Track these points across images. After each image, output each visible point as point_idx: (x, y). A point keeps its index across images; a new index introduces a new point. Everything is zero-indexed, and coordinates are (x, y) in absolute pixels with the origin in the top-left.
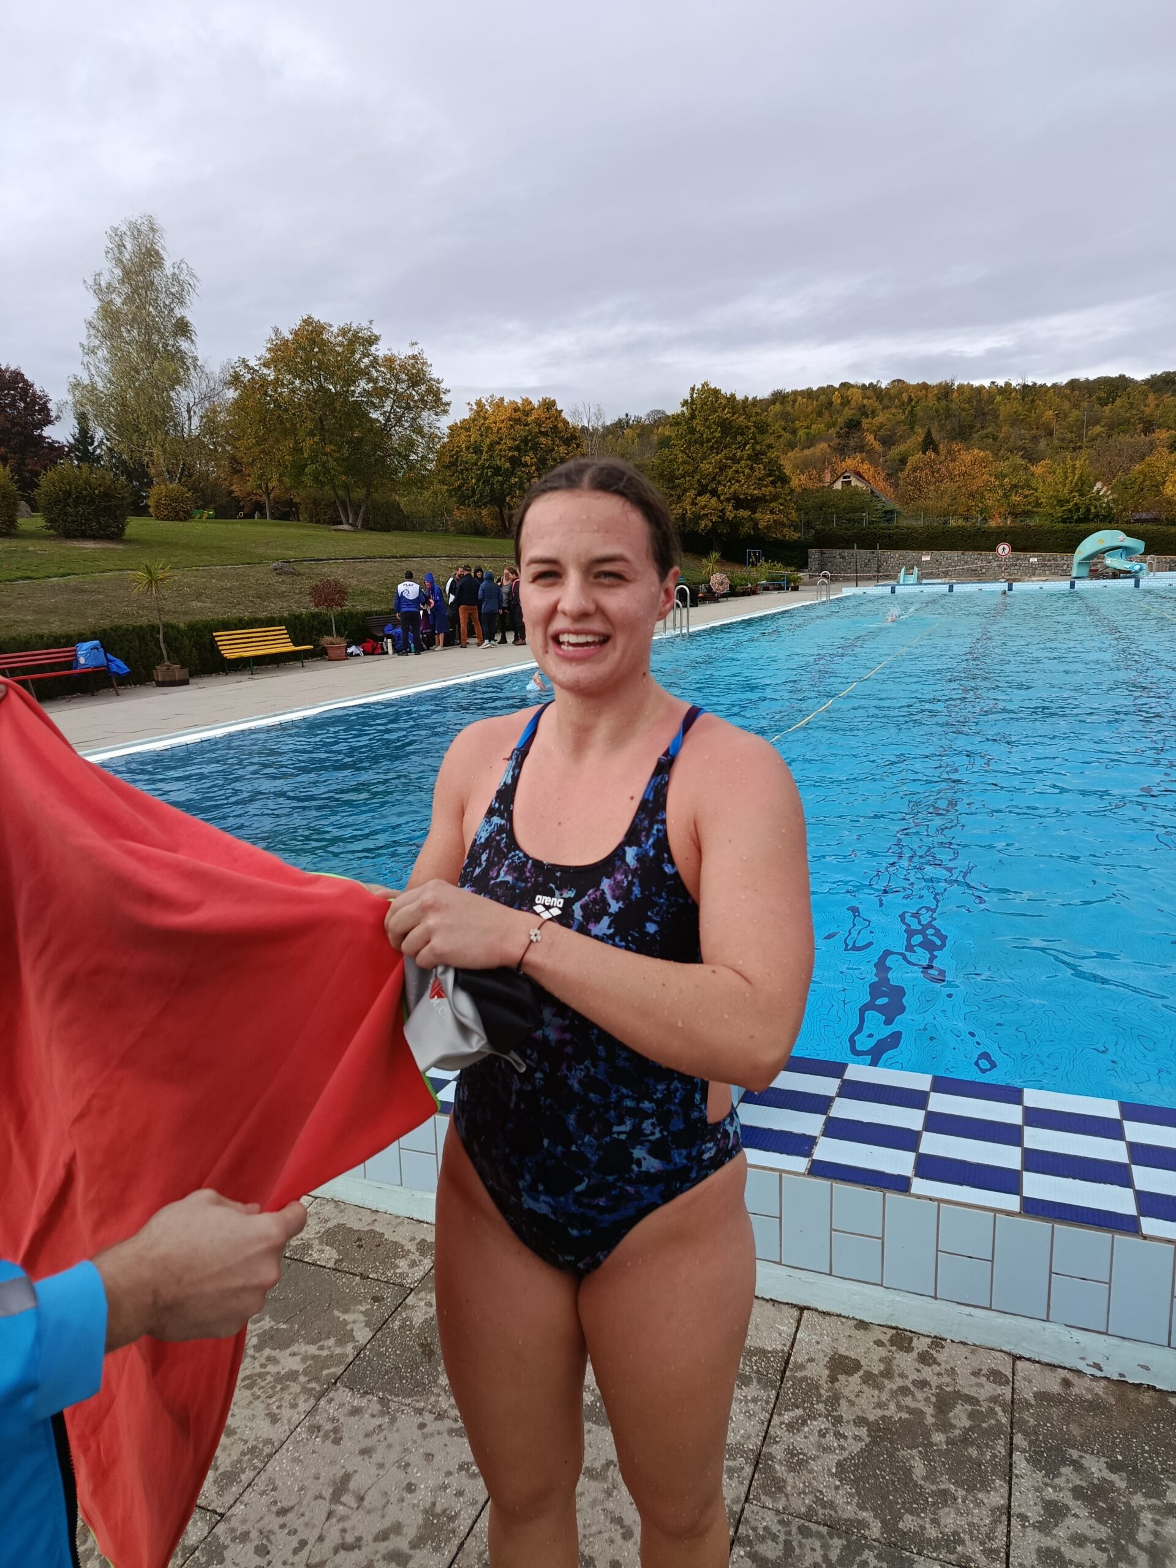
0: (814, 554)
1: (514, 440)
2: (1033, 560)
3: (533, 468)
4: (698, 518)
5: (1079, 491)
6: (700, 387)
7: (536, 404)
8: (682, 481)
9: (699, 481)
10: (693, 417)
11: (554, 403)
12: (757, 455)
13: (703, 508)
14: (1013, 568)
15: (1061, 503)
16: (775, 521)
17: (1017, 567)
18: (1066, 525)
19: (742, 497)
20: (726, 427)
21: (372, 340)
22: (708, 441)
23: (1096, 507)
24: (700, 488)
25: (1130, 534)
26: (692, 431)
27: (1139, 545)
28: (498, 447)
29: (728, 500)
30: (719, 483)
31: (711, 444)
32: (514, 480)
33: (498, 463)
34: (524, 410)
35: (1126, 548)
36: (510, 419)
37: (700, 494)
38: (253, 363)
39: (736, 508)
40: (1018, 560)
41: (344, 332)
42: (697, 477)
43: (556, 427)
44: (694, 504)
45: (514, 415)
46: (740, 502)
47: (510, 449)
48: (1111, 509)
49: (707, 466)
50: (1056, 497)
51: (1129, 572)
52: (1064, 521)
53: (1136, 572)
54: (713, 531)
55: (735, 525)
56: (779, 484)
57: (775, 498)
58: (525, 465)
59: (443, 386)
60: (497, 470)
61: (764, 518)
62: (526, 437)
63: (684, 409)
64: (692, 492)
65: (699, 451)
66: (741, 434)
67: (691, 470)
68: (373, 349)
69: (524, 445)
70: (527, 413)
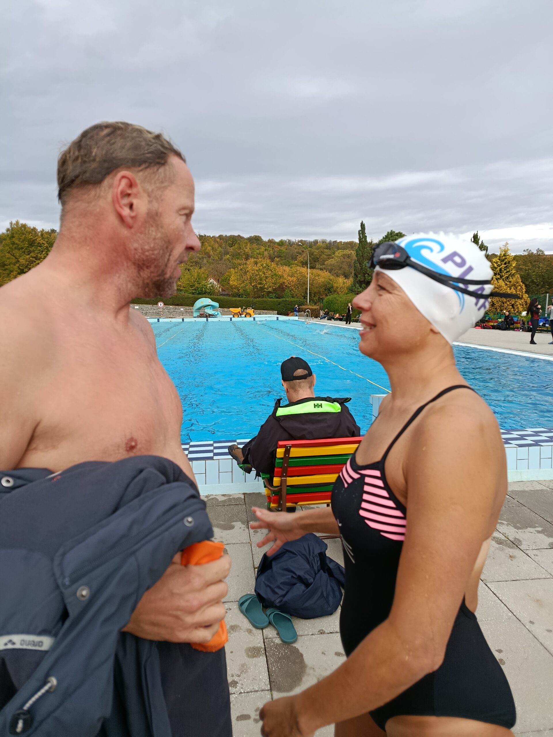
2: (182, 309)
5: (198, 281)
6: (15, 222)
8: (9, 267)
9: (18, 267)
10: (13, 237)
14: (174, 312)
15: (192, 286)
17: (176, 312)
18: (193, 295)
20: (32, 243)
22: (22, 248)
23: (205, 289)
24: (19, 271)
25: (213, 300)
26: (14, 243)
27: (216, 304)
31: (24, 250)
35: (212, 306)
40: (176, 309)
42: (18, 265)
48: (211, 289)
49: (22, 261)
50: (189, 284)
51: (213, 315)
52: (193, 294)
53: (216, 315)
64: (15, 272)
65: (17, 253)
66: (40, 247)
67: (14, 261)
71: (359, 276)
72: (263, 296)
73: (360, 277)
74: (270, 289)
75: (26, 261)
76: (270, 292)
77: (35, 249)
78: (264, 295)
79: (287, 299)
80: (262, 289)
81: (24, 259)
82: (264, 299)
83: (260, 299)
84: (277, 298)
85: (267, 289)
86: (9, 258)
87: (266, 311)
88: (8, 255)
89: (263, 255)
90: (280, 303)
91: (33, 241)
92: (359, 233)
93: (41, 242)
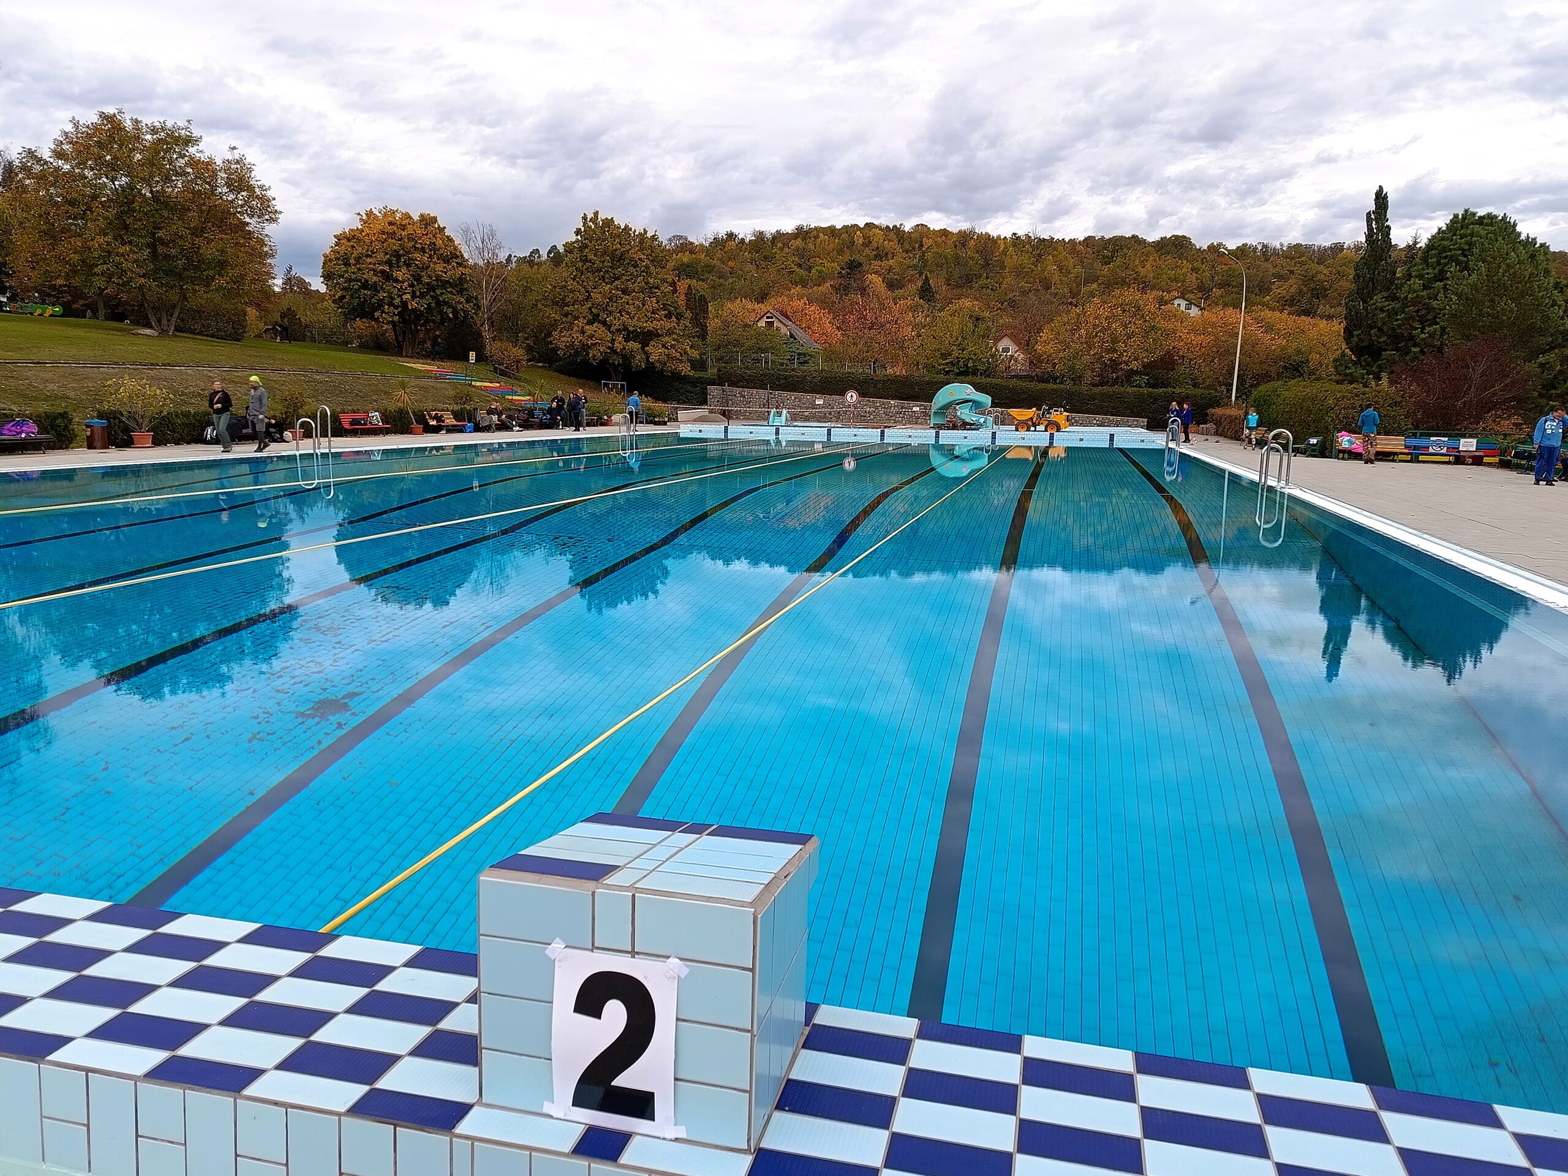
0: (714, 391)
1: (386, 253)
2: (916, 409)
3: (406, 284)
4: (586, 348)
6: (593, 216)
7: (416, 217)
9: (590, 309)
10: (585, 246)
11: (434, 220)
12: (650, 288)
13: (591, 337)
14: (897, 415)
16: (668, 356)
17: (901, 415)
18: (938, 376)
19: (631, 329)
20: (619, 259)
21: (189, 141)
22: (599, 270)
23: (975, 362)
24: (590, 317)
25: (979, 388)
26: (586, 260)
27: (986, 399)
28: (369, 260)
29: (618, 331)
30: (611, 313)
32: (382, 295)
33: (365, 276)
34: (401, 225)
35: (975, 402)
36: (382, 233)
37: (590, 323)
38: (46, 154)
39: (627, 340)
40: (903, 408)
41: (154, 131)
43: (434, 244)
44: (583, 332)
45: (390, 229)
46: (630, 336)
47: (381, 263)
48: (990, 363)
53: (982, 424)
54: (604, 362)
55: (627, 358)
56: (673, 319)
57: (670, 332)
58: (396, 281)
59: (269, 193)
60: (365, 285)
61: (656, 352)
62: (396, 252)
63: (579, 237)
64: (581, 320)
65: (590, 279)
66: (634, 266)
67: (581, 298)
68: (192, 150)
69: (396, 258)
70: (403, 227)
71: (1356, 333)
72: (1115, 382)
73: (1358, 335)
74: (1135, 365)
75: (604, 297)
76: (1133, 372)
77: (623, 272)
78: (1117, 378)
80: (1115, 365)
81: (601, 293)
82: (1117, 389)
83: (1105, 388)
84: (1154, 386)
85: (1128, 363)
86: (572, 291)
87: (1119, 418)
88: (572, 284)
89: (1184, 281)
90: (1156, 399)
91: (623, 254)
92: (1369, 221)
93: (636, 257)
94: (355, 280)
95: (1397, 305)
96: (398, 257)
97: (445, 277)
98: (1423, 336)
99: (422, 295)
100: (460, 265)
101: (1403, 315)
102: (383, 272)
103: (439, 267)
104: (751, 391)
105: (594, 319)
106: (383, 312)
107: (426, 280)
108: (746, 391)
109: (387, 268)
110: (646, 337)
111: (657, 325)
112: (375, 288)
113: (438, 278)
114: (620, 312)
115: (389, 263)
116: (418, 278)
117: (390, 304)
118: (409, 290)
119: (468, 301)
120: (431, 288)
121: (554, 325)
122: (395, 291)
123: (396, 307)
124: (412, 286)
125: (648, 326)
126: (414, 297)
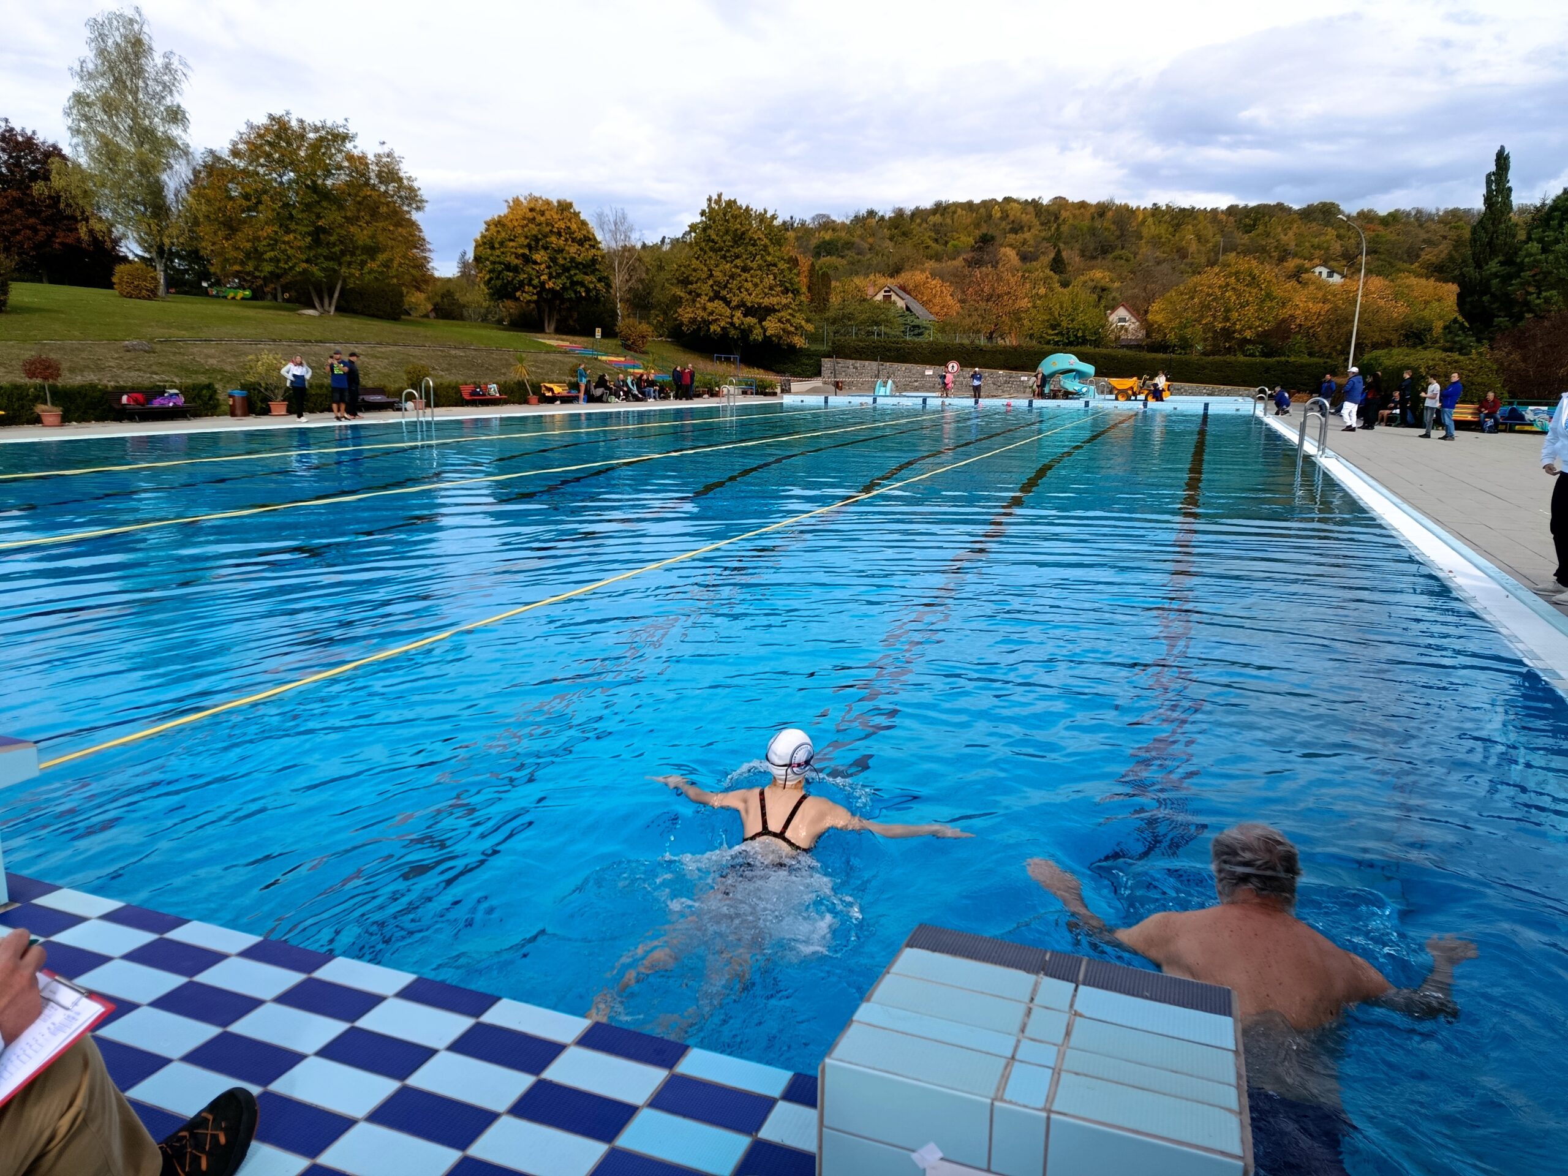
0: (827, 363)
1: (526, 237)
3: (543, 266)
4: (707, 323)
6: (717, 197)
7: (554, 203)
9: (712, 286)
10: (709, 225)
11: (570, 205)
12: (768, 266)
13: (711, 313)
14: (1006, 385)
16: (784, 330)
17: (1010, 385)
19: (749, 305)
20: (739, 238)
21: (345, 138)
22: (721, 249)
25: (1083, 358)
26: (709, 240)
27: (1090, 369)
28: (512, 244)
29: (738, 307)
30: (730, 290)
32: (523, 276)
33: (508, 259)
34: (541, 210)
35: (1078, 372)
36: (524, 218)
37: (711, 300)
39: (745, 316)
40: (1010, 377)
42: (711, 282)
43: (569, 228)
44: (705, 309)
45: (530, 215)
46: (749, 311)
47: (522, 246)
51: (1080, 394)
54: (724, 336)
55: (746, 332)
56: (790, 295)
57: (786, 307)
58: (535, 263)
59: (416, 185)
60: (508, 267)
61: (772, 326)
62: (535, 236)
63: (704, 218)
64: (703, 297)
65: (713, 258)
66: (754, 245)
67: (704, 276)
68: (349, 146)
69: (535, 243)
70: (542, 213)
71: (1469, 299)
72: (1229, 350)
73: (1471, 301)
74: (1248, 334)
75: (725, 274)
76: (1247, 341)
77: (742, 251)
78: (1230, 347)
79: (1292, 359)
80: (1227, 333)
81: (722, 271)
82: (1230, 358)
83: (1217, 358)
84: (1268, 355)
85: (1240, 332)
86: (695, 270)
87: (1229, 388)
88: (695, 263)
89: (1328, 249)
90: (1268, 369)
91: (743, 233)
92: (1489, 182)
93: (756, 236)
94: (500, 263)
95: (1513, 270)
96: (537, 240)
97: (579, 259)
98: (1538, 301)
99: (558, 276)
100: (593, 247)
101: (1518, 280)
102: (523, 255)
103: (573, 249)
104: (863, 362)
105: (717, 296)
106: (523, 292)
107: (561, 261)
108: (858, 363)
109: (527, 251)
110: (762, 312)
111: (774, 300)
112: (516, 270)
113: (573, 259)
114: (739, 289)
115: (529, 247)
116: (553, 260)
117: (530, 284)
118: (547, 271)
119: (600, 280)
120: (566, 269)
121: (677, 301)
122: (534, 273)
123: (535, 287)
124: (549, 267)
125: (766, 302)
126: (550, 279)
